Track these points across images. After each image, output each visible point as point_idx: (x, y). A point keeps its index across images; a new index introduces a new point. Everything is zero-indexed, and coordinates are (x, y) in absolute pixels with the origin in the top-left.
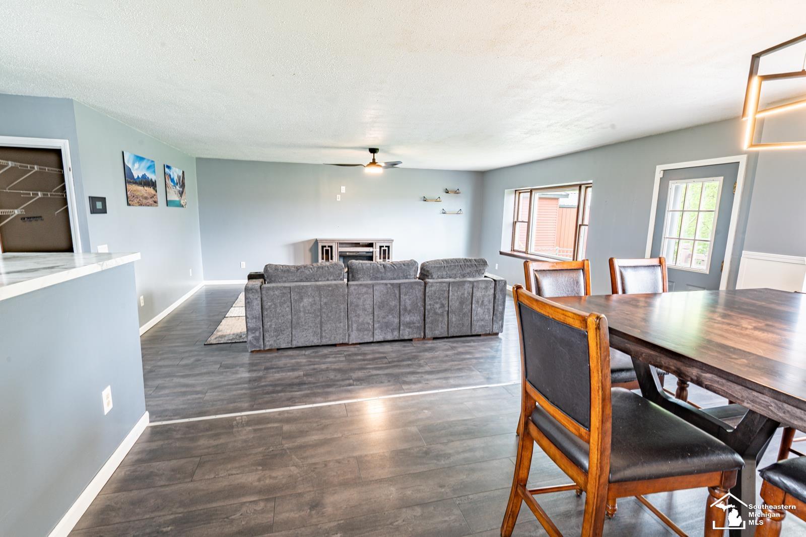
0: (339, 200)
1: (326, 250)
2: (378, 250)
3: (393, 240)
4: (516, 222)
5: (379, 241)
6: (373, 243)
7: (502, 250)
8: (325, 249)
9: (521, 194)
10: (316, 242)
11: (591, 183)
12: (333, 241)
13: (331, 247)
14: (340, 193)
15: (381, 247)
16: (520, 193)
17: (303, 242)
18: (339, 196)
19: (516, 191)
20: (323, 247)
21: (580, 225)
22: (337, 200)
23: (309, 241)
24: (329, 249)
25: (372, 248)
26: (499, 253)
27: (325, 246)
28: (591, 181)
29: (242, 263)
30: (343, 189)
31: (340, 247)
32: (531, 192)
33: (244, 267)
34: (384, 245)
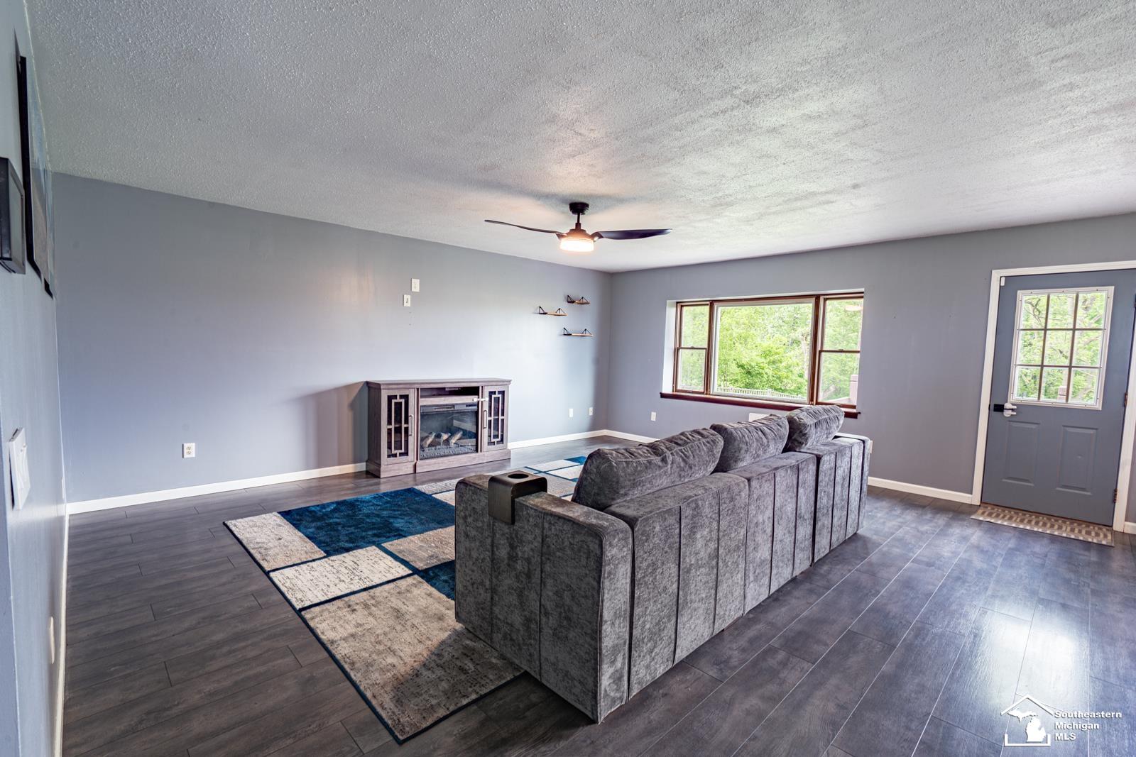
0: (408, 304)
1: (396, 403)
2: (487, 399)
3: (510, 381)
4: (678, 349)
5: (490, 382)
6: (478, 387)
7: (664, 392)
8: (393, 401)
9: (685, 309)
10: (372, 389)
11: (863, 293)
12: (408, 385)
13: (406, 397)
14: (410, 291)
15: (491, 393)
16: (682, 306)
17: (338, 390)
18: (409, 297)
19: (677, 303)
20: (390, 398)
21: (820, 352)
22: (405, 304)
23: (348, 387)
24: (403, 401)
25: (477, 396)
26: (660, 395)
27: (395, 397)
28: (862, 290)
29: (186, 446)
30: (416, 285)
31: (422, 397)
32: (712, 304)
33: (193, 455)
34: (497, 389)
